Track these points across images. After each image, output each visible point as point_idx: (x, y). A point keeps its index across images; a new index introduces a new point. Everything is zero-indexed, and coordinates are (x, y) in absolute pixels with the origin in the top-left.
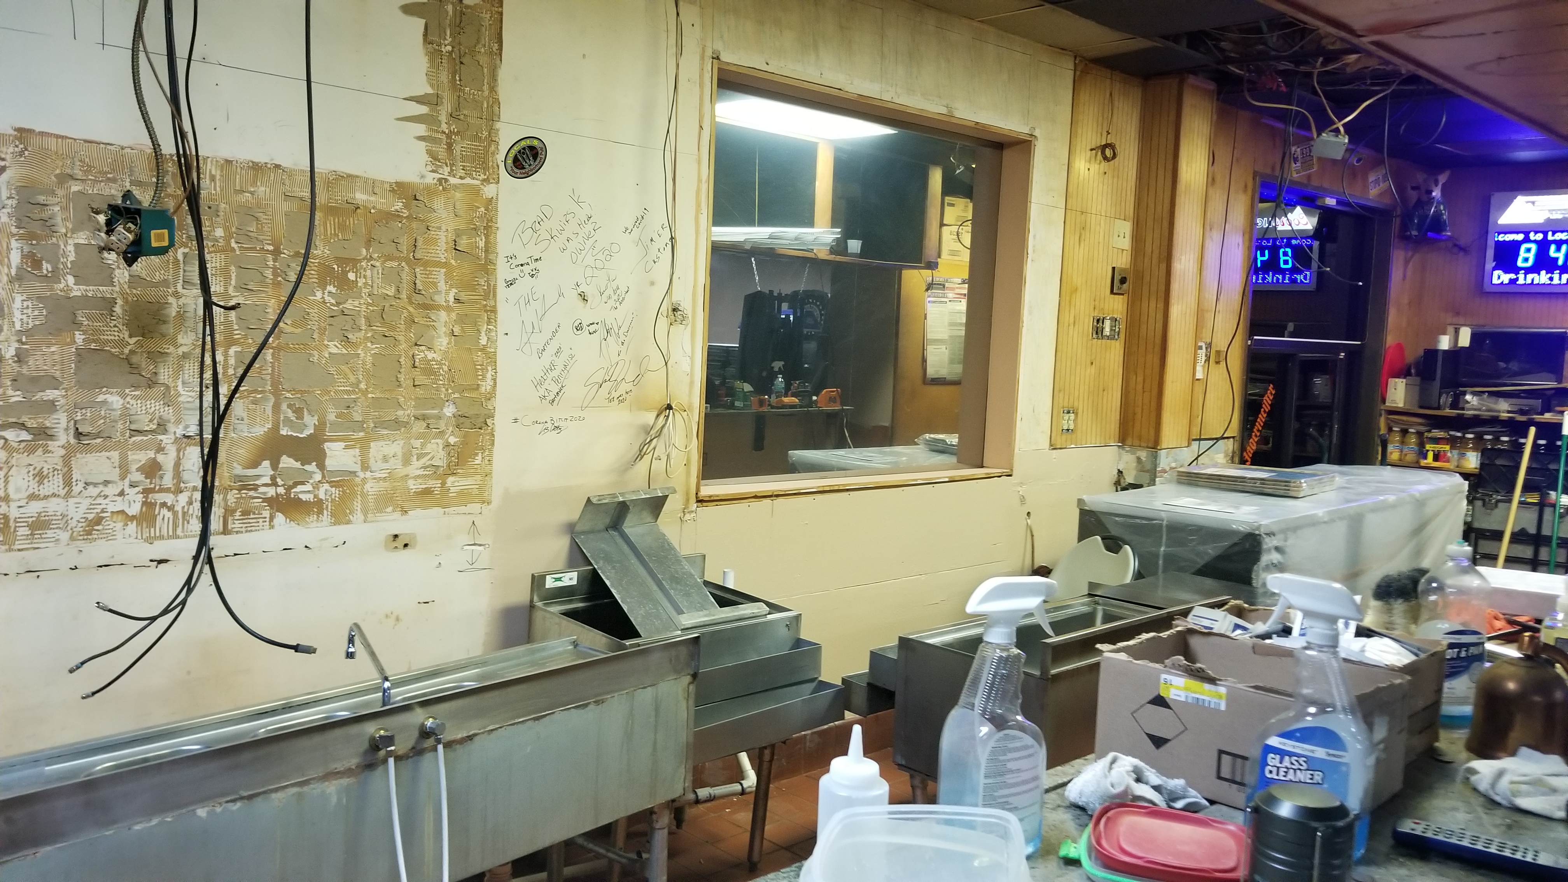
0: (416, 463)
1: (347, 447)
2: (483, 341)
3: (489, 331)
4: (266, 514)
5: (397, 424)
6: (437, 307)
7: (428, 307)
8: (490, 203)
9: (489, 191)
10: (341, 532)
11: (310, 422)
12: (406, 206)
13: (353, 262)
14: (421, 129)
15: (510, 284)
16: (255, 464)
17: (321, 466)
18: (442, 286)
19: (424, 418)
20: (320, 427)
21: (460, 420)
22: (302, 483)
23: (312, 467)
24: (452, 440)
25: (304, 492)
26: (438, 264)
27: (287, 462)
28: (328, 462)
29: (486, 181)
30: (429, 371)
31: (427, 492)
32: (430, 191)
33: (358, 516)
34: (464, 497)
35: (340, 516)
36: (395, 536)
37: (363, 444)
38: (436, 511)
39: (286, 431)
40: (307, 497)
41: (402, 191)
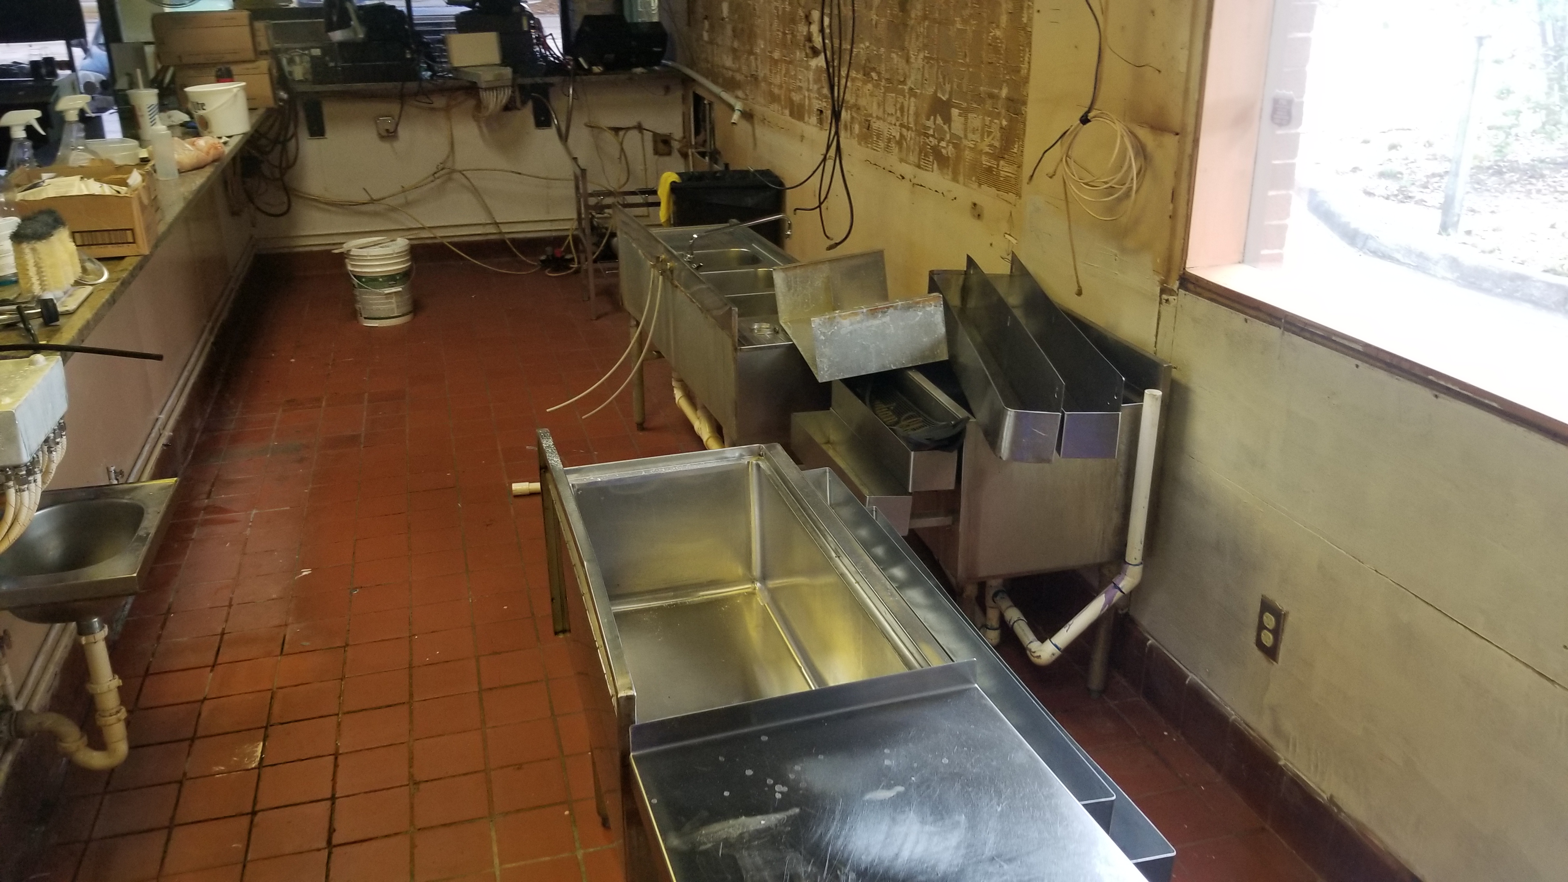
1: (960, 115)
3: (1028, 8)
4: (931, 159)
10: (955, 188)
11: (948, 88)
17: (950, 127)
19: (991, 96)
20: (951, 94)
21: (1010, 103)
23: (946, 127)
24: (1004, 123)
27: (939, 120)
28: (953, 125)
30: (995, 47)
31: (989, 171)
33: (961, 178)
34: (1007, 185)
35: (955, 175)
36: (975, 204)
37: (965, 113)
38: (993, 190)
39: (939, 95)
40: (944, 151)
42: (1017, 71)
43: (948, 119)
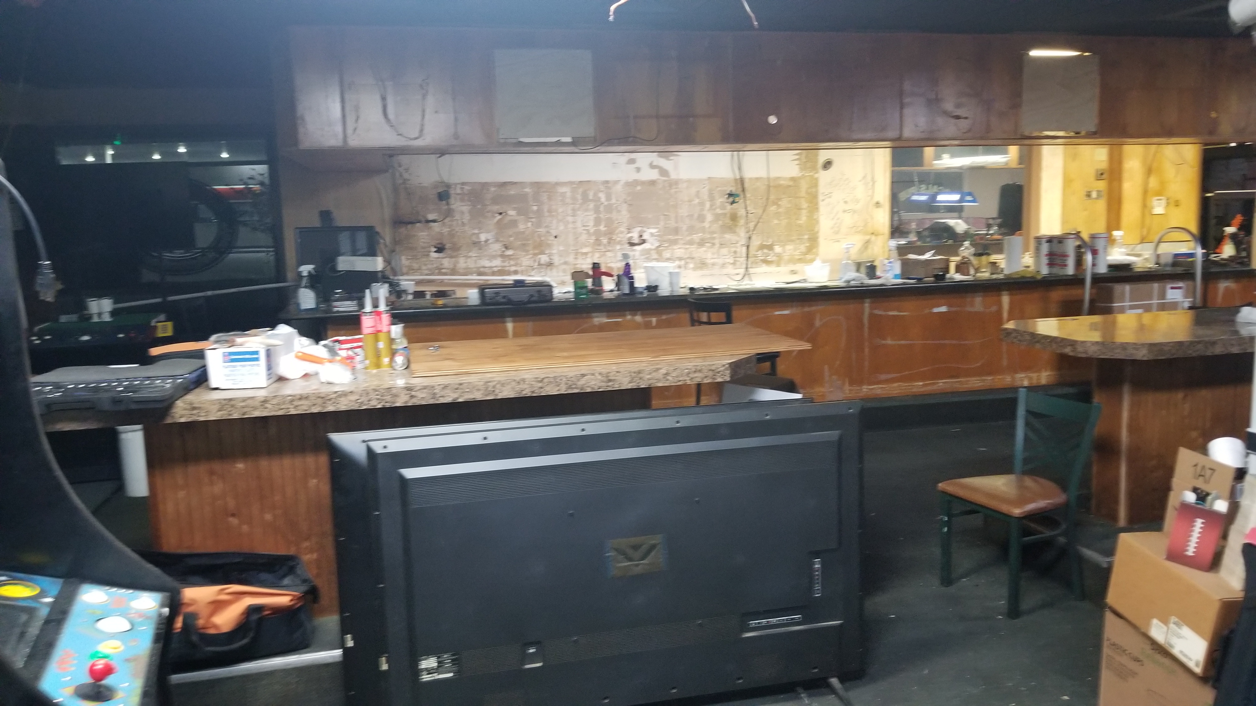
0: (798, 251)
1: (780, 247)
2: (815, 217)
3: (817, 214)
4: (761, 263)
5: (792, 241)
6: (802, 209)
7: (800, 209)
8: (817, 179)
9: (816, 176)
12: (794, 183)
13: (780, 199)
14: (797, 162)
15: (823, 200)
16: (757, 251)
17: (773, 252)
18: (803, 203)
21: (810, 239)
22: (768, 256)
25: (769, 258)
26: (803, 197)
29: (815, 173)
31: (801, 259)
32: (800, 178)
33: (783, 265)
34: (811, 260)
35: (778, 265)
37: (783, 246)
40: (770, 260)
41: (793, 179)
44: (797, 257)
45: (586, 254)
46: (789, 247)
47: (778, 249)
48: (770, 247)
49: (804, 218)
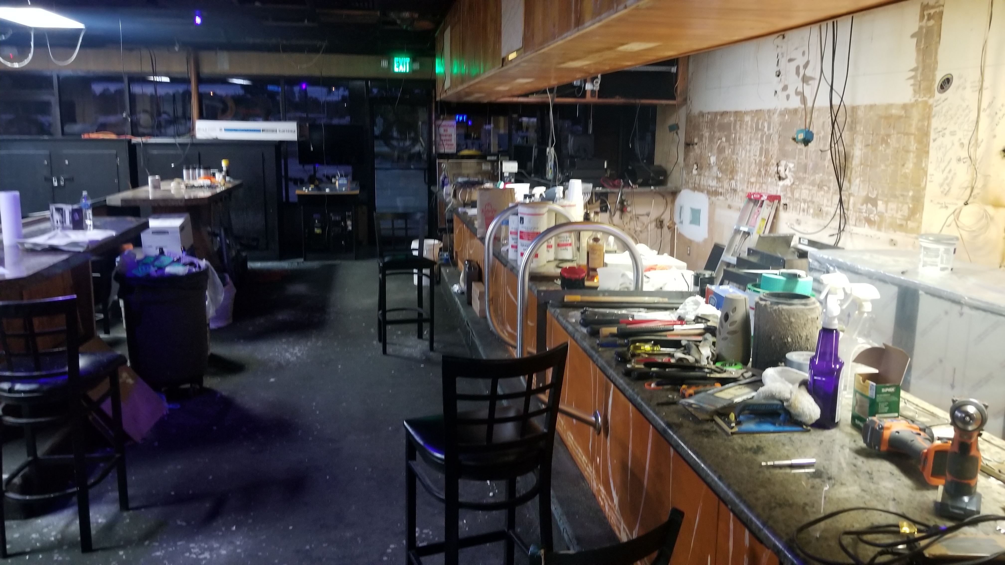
0: (900, 213)
2: (924, 165)
3: (925, 161)
4: (864, 222)
5: (895, 197)
7: (908, 151)
8: (930, 107)
9: (930, 101)
10: (879, 234)
11: (875, 192)
12: (905, 112)
13: (889, 136)
14: (912, 81)
15: (935, 141)
16: (862, 205)
17: (876, 209)
18: (912, 143)
19: (902, 195)
20: (877, 195)
22: (871, 214)
23: (874, 209)
24: (911, 206)
27: (870, 206)
28: (878, 208)
29: (930, 98)
30: (905, 176)
31: (901, 225)
32: (912, 105)
33: (883, 229)
34: (912, 231)
35: (880, 228)
36: (892, 240)
37: (886, 203)
38: (903, 234)
39: (870, 195)
40: (872, 219)
41: (905, 107)
42: (919, 185)
43: (875, 205)
44: (899, 222)
45: (752, 183)
46: (892, 206)
47: (881, 205)
48: (874, 202)
49: (910, 165)
